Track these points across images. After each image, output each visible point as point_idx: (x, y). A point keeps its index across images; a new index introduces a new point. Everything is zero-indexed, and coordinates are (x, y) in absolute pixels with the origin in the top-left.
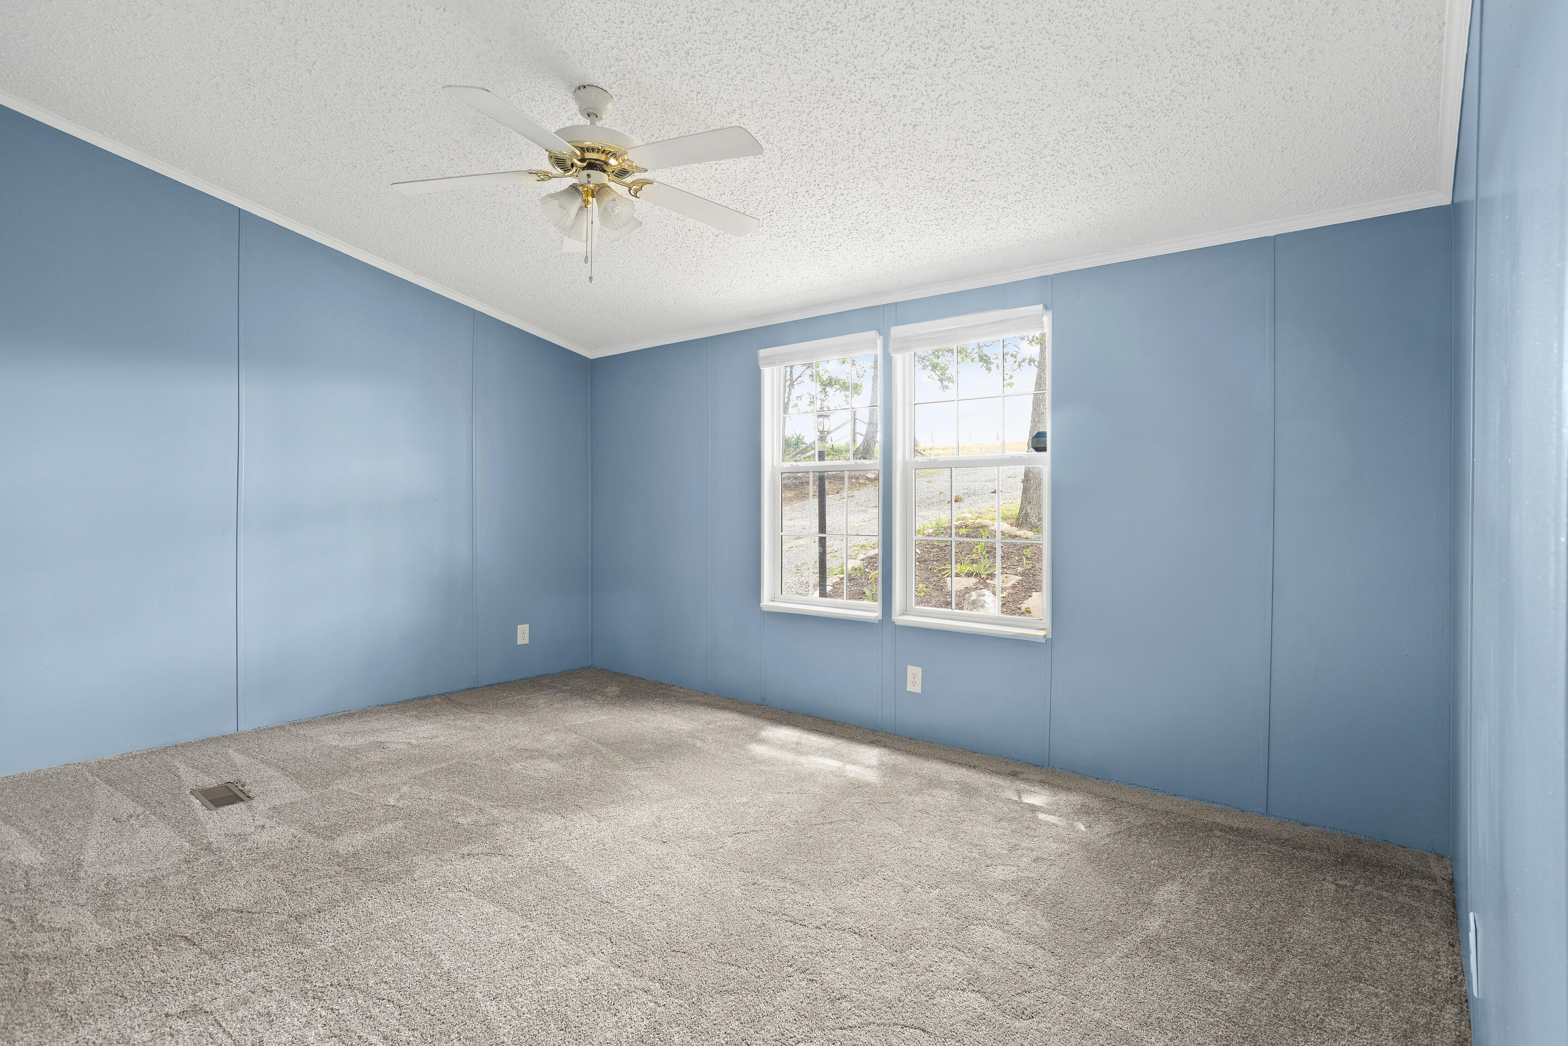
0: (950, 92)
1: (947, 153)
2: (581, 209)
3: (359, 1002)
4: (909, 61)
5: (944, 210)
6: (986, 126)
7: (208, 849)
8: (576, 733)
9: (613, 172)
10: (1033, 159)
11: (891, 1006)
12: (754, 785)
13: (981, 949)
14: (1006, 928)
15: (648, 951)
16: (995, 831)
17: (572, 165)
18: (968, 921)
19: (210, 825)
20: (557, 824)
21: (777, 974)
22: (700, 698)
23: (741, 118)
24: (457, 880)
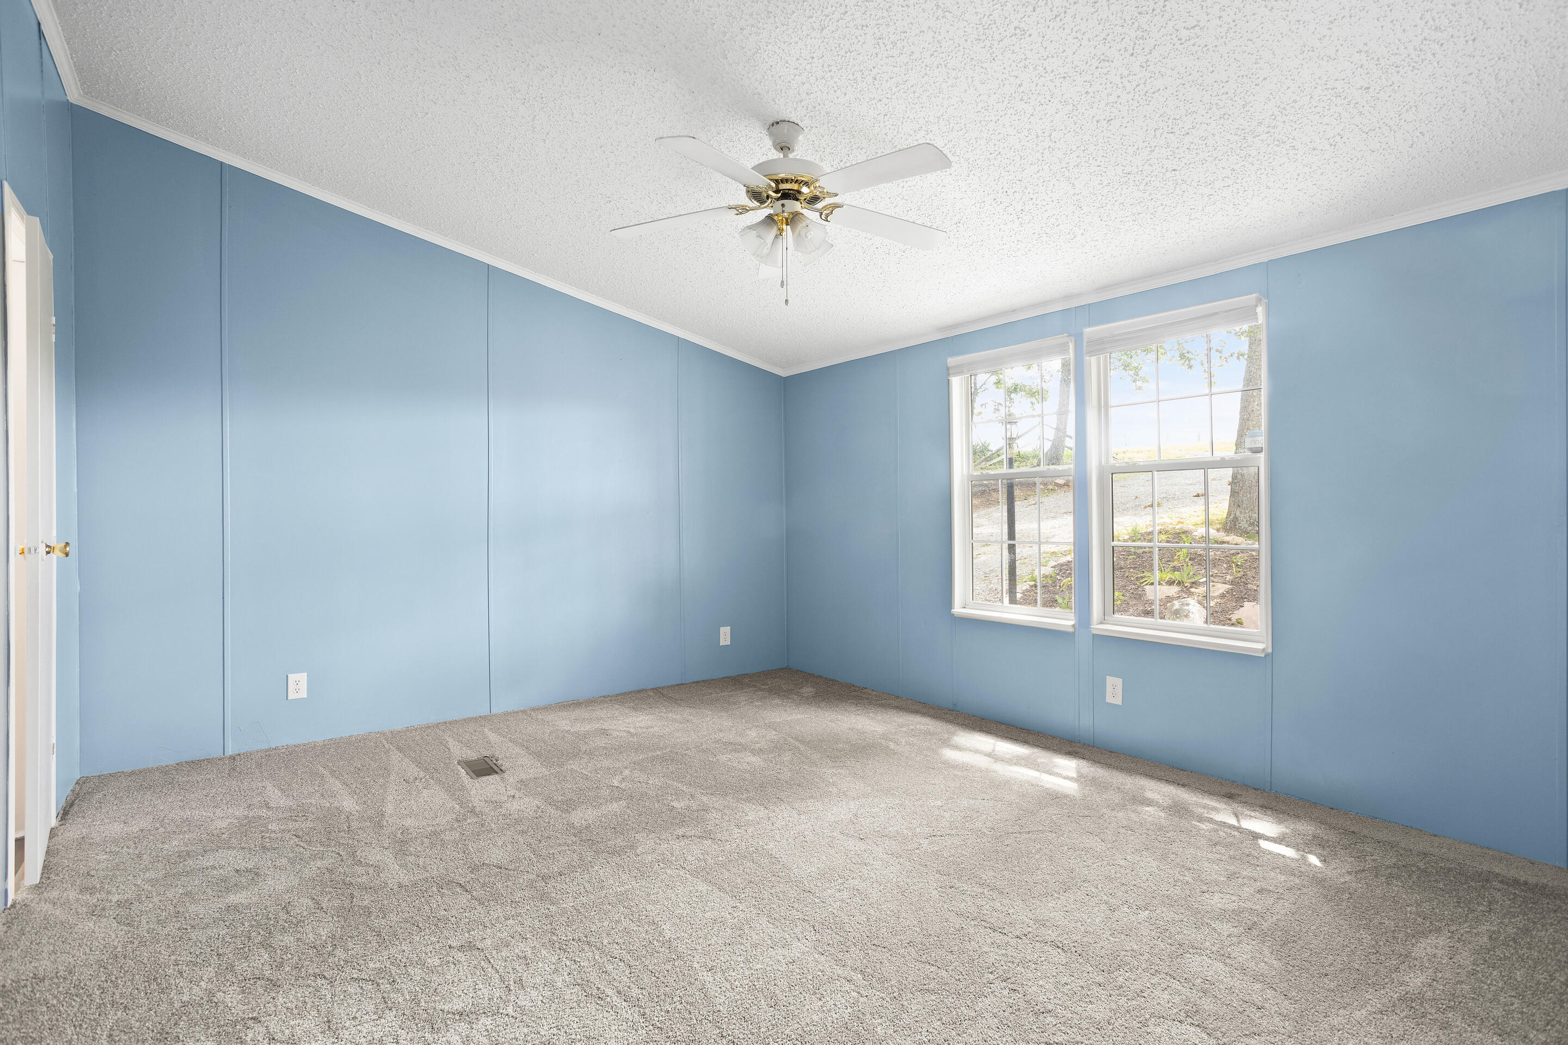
0: (1148, 81)
1: (1146, 144)
2: (776, 237)
3: (596, 957)
4: (1103, 54)
5: (1141, 204)
6: (1189, 111)
7: (473, 811)
8: (775, 730)
9: (805, 199)
10: (1244, 139)
11: (1099, 1027)
12: (948, 789)
13: (1199, 981)
14: (1228, 961)
15: (850, 942)
16: (1209, 856)
17: (768, 197)
18: (1182, 949)
19: (473, 792)
20: (761, 814)
21: (978, 979)
22: (892, 701)
23: (928, 134)
24: (674, 858)
